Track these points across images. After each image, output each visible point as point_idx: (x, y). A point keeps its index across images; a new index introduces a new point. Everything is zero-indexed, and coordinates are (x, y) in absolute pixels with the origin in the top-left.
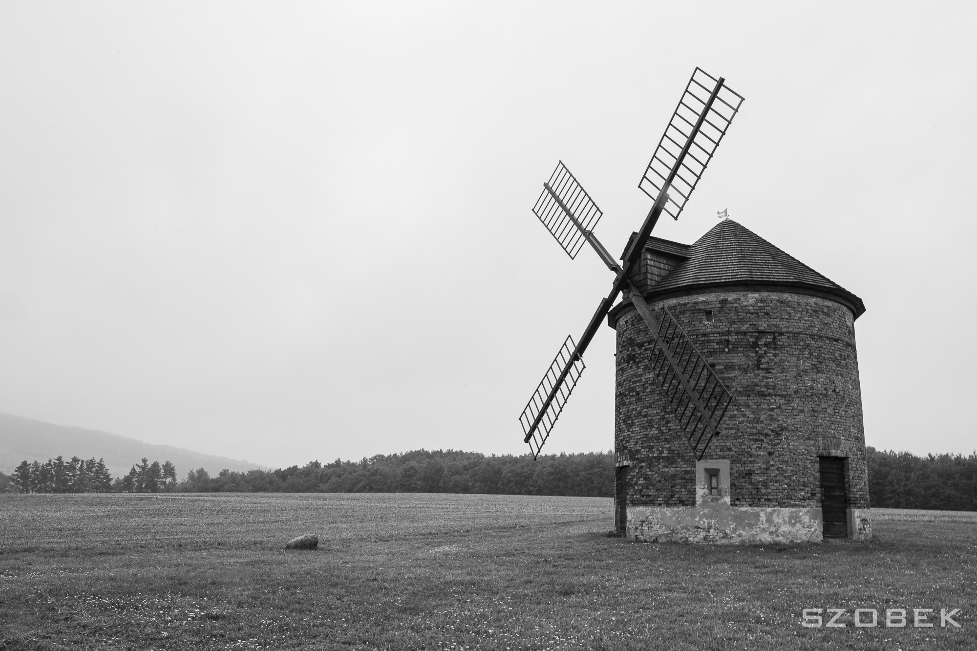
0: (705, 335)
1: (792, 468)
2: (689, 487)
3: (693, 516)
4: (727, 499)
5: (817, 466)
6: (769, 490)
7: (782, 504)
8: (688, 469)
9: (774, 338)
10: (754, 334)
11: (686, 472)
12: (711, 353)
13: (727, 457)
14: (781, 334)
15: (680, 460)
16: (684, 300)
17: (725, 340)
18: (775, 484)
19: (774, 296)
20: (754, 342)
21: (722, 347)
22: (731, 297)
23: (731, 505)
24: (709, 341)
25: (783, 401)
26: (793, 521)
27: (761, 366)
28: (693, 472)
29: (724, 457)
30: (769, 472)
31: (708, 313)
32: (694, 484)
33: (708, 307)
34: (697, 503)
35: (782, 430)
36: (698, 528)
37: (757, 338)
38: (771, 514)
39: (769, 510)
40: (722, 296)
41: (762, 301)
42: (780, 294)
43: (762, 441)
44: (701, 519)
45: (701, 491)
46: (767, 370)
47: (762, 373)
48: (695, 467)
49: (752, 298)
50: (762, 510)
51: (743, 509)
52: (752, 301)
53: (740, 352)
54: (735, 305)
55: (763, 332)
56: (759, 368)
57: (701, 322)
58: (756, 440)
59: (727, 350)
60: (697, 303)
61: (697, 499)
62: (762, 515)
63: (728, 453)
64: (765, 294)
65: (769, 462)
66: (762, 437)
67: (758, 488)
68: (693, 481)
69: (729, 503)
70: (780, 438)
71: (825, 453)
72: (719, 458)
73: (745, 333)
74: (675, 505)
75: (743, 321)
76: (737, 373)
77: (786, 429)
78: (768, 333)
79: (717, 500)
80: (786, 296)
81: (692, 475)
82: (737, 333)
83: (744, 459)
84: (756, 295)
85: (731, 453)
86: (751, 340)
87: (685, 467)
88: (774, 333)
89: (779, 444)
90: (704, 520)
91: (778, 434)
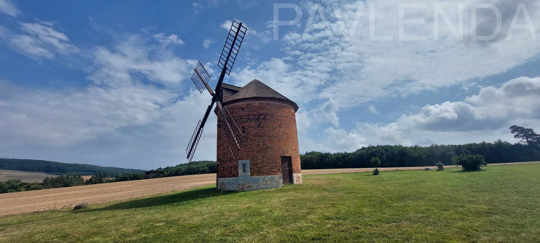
0: (241, 116)
1: (271, 161)
2: (236, 170)
3: (238, 181)
5: (280, 160)
6: (263, 170)
7: (267, 174)
8: (236, 164)
9: (265, 116)
10: (258, 115)
11: (235, 165)
12: (244, 123)
13: (249, 159)
14: (267, 115)
16: (235, 104)
17: (248, 118)
18: (266, 167)
19: (265, 102)
20: (258, 118)
21: (247, 120)
22: (250, 102)
24: (243, 118)
25: (268, 138)
26: (272, 180)
27: (260, 126)
30: (263, 163)
31: (243, 109)
33: (242, 107)
34: (239, 176)
35: (268, 148)
36: (239, 185)
38: (264, 178)
39: (263, 176)
40: (247, 102)
41: (261, 104)
42: (267, 101)
43: (261, 152)
44: (240, 182)
45: (240, 171)
47: (261, 129)
48: (238, 163)
49: (257, 103)
50: (261, 177)
51: (254, 177)
52: (257, 104)
53: (253, 122)
54: (252, 105)
55: (261, 114)
56: (260, 127)
57: (240, 112)
58: (259, 152)
59: (249, 121)
60: (239, 105)
61: (239, 174)
62: (261, 179)
63: (249, 157)
64: (261, 101)
65: (263, 159)
66: (261, 151)
67: (259, 169)
68: (237, 168)
69: (250, 175)
70: (267, 151)
71: (283, 155)
72: (246, 159)
73: (255, 115)
74: (232, 177)
75: (254, 111)
76: (252, 129)
77: (269, 147)
78: (263, 114)
79: (246, 174)
80: (269, 102)
81: (237, 166)
82: (252, 115)
83: (254, 159)
84: (259, 102)
85: (250, 157)
86: (257, 117)
87: (235, 163)
88: (265, 115)
89: (267, 153)
90: (242, 182)
91: (266, 150)
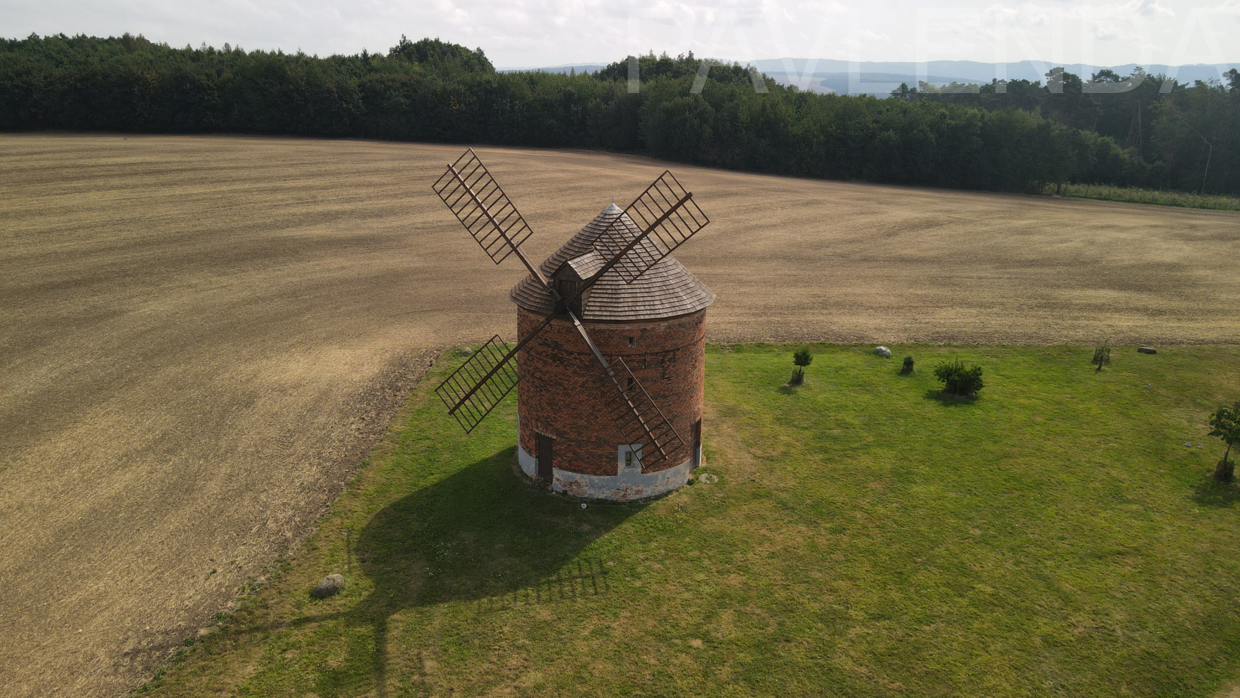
0: (628, 356)
1: (677, 441)
2: (612, 463)
4: (640, 470)
5: (691, 430)
7: (671, 466)
8: (612, 451)
9: (674, 354)
10: (662, 353)
11: (610, 453)
12: (632, 370)
15: (606, 445)
16: (613, 327)
17: (643, 359)
20: (662, 360)
21: (641, 365)
22: (649, 326)
23: (642, 473)
25: (676, 397)
26: (676, 474)
27: (665, 376)
28: (617, 453)
29: (638, 443)
31: (631, 340)
32: (617, 461)
33: (631, 335)
34: (619, 474)
35: (674, 417)
36: (618, 489)
37: (665, 357)
39: (664, 471)
40: (643, 325)
43: (663, 428)
44: (621, 484)
45: (621, 465)
46: (669, 379)
47: (666, 381)
49: (663, 326)
50: (660, 472)
51: (649, 474)
52: (663, 329)
53: (652, 368)
54: (652, 333)
55: (668, 351)
56: (664, 378)
57: (626, 346)
58: (659, 429)
59: (644, 367)
60: (624, 331)
62: (660, 475)
63: (640, 440)
65: (666, 441)
66: (663, 426)
67: (658, 460)
68: (616, 459)
69: (640, 472)
70: (673, 424)
71: (691, 422)
72: (635, 443)
73: (657, 353)
74: (601, 474)
75: (656, 344)
76: (650, 383)
77: (677, 415)
78: (671, 351)
82: (651, 354)
84: (666, 324)
85: (643, 440)
86: (661, 358)
87: (610, 449)
88: (674, 350)
90: (623, 484)
91: (672, 422)
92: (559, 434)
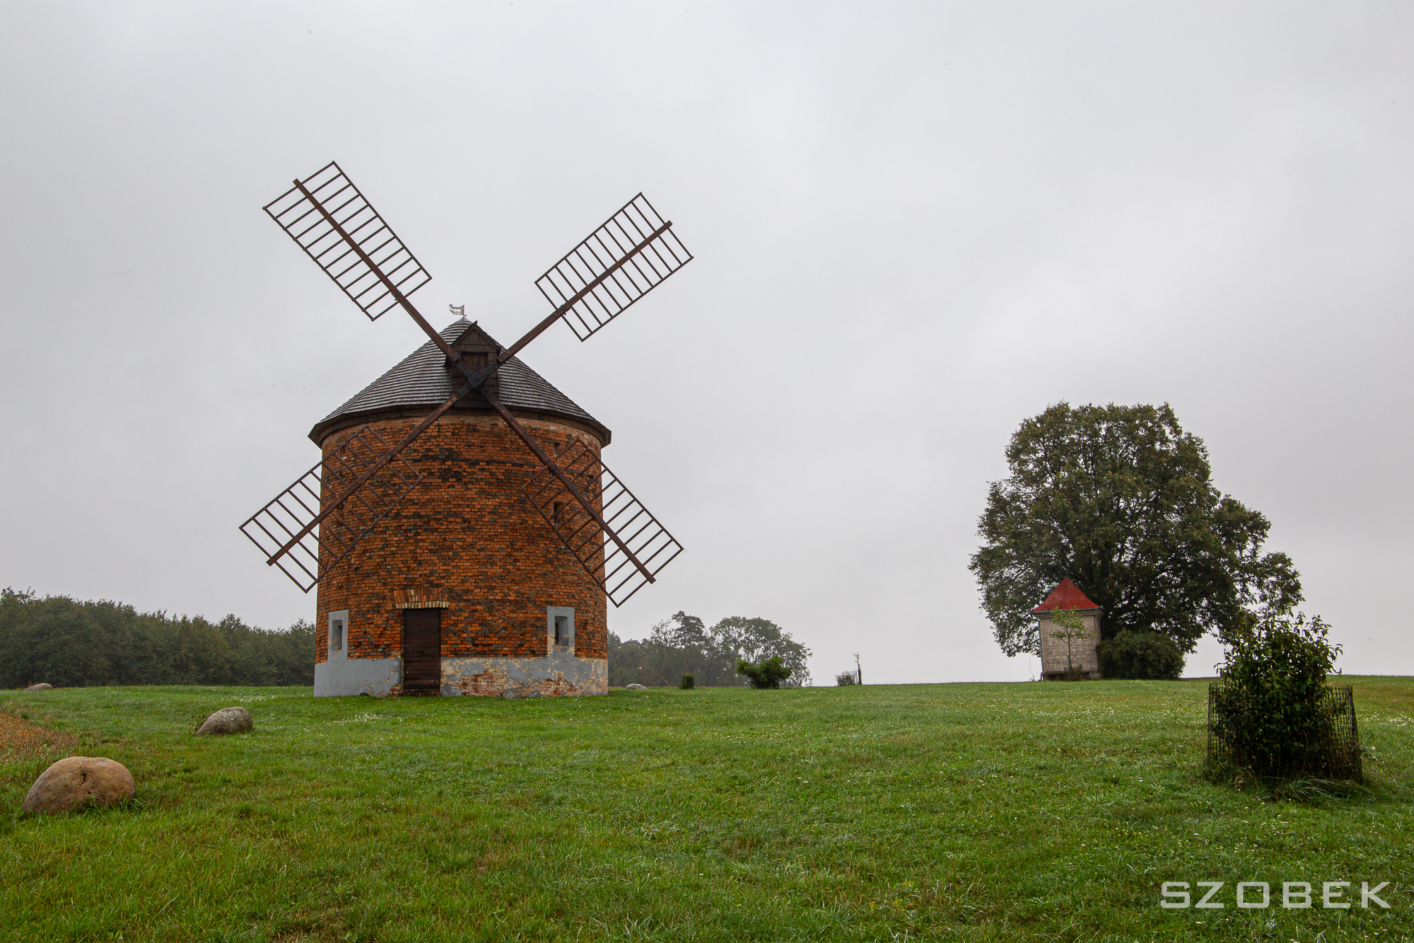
3: (545, 668)
4: (572, 650)
6: (595, 642)
7: (600, 656)
8: (539, 615)
11: (538, 619)
12: (560, 491)
13: (572, 604)
15: (530, 605)
17: (569, 478)
18: (597, 635)
22: (574, 433)
23: (575, 655)
26: (603, 673)
28: (545, 620)
29: (570, 605)
30: (595, 622)
31: (557, 445)
32: (545, 633)
33: (557, 439)
36: (549, 680)
38: (596, 665)
39: (595, 661)
40: (568, 430)
43: (592, 590)
48: (546, 614)
49: (585, 438)
50: (592, 661)
52: (586, 442)
54: (577, 443)
55: (591, 477)
57: (551, 453)
58: (589, 589)
60: (547, 431)
61: (548, 649)
62: (593, 666)
63: (572, 600)
65: (595, 612)
66: (591, 586)
67: (590, 639)
72: (567, 606)
73: (582, 476)
74: (525, 655)
75: (581, 462)
76: (578, 516)
79: (565, 650)
81: (544, 623)
82: (578, 474)
83: (582, 608)
85: (575, 601)
87: (536, 613)
90: (555, 671)
92: (453, 596)
